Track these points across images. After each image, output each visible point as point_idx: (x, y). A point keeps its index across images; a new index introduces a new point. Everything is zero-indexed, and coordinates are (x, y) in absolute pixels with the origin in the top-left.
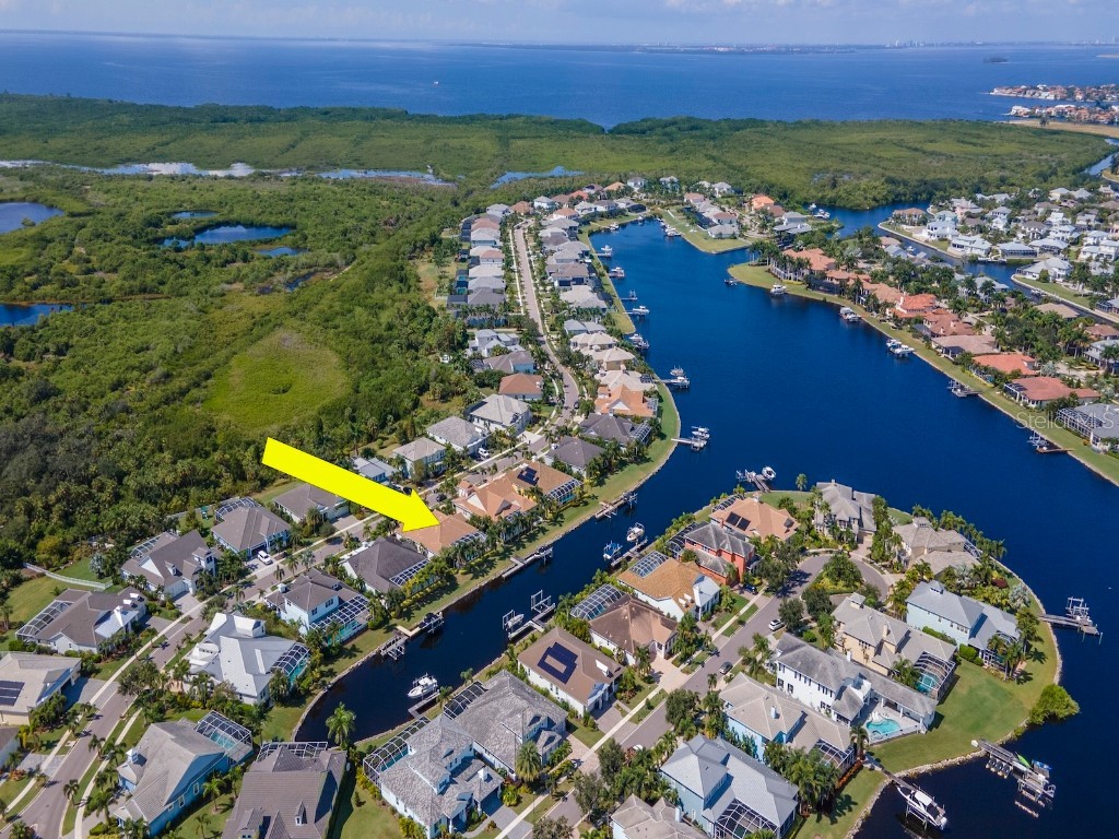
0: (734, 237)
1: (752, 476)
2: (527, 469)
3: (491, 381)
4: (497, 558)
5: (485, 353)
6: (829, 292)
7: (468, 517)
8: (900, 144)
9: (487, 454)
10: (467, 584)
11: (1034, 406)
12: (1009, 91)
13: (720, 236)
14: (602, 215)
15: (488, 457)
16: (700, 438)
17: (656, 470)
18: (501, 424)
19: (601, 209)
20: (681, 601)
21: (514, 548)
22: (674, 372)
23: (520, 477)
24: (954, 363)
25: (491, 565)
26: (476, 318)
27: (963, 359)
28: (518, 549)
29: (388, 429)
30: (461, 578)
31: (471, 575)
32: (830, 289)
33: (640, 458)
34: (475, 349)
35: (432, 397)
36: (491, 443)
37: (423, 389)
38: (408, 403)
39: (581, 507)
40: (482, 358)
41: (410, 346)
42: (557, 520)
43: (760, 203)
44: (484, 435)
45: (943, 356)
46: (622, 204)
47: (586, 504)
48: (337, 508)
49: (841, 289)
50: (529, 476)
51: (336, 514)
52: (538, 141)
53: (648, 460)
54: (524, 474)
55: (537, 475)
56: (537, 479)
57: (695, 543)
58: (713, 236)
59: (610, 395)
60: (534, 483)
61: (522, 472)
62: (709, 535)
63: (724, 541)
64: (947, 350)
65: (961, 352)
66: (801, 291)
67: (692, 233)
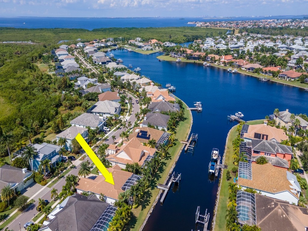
0: (152, 50)
1: (233, 117)
2: (141, 131)
3: (93, 97)
4: (150, 189)
5: (84, 87)
6: (195, 60)
7: (124, 167)
8: (177, 31)
9: (109, 129)
10: (141, 214)
11: (293, 80)
13: (147, 50)
14: (103, 47)
15: (110, 131)
16: (199, 106)
17: (192, 122)
18: (109, 114)
19: (103, 45)
20: (293, 191)
21: (156, 179)
22: (167, 85)
23: (138, 136)
24: (253, 72)
25: (149, 195)
26: (73, 76)
27: (257, 71)
28: (158, 179)
29: (44, 127)
30: (136, 211)
31: (140, 207)
32: (195, 58)
33: (182, 118)
34: (79, 86)
35: (64, 109)
36: (108, 124)
37: (59, 105)
38: (53, 112)
39: (174, 147)
40: (84, 89)
41: (44, 90)
42: (168, 156)
43: (153, 42)
44: (104, 120)
45: (247, 71)
46: (109, 44)
47: (175, 144)
48: (25, 182)
49: (199, 58)
50: (143, 135)
51: (25, 186)
52: (69, 33)
53: (186, 119)
54: (140, 134)
55: (148, 134)
56: (150, 135)
57: (260, 152)
58: (145, 50)
59: (153, 95)
60: (149, 138)
61: (139, 133)
62: (267, 146)
63: (276, 148)
64: (249, 69)
65: (254, 69)
66: (185, 60)
67: (137, 50)
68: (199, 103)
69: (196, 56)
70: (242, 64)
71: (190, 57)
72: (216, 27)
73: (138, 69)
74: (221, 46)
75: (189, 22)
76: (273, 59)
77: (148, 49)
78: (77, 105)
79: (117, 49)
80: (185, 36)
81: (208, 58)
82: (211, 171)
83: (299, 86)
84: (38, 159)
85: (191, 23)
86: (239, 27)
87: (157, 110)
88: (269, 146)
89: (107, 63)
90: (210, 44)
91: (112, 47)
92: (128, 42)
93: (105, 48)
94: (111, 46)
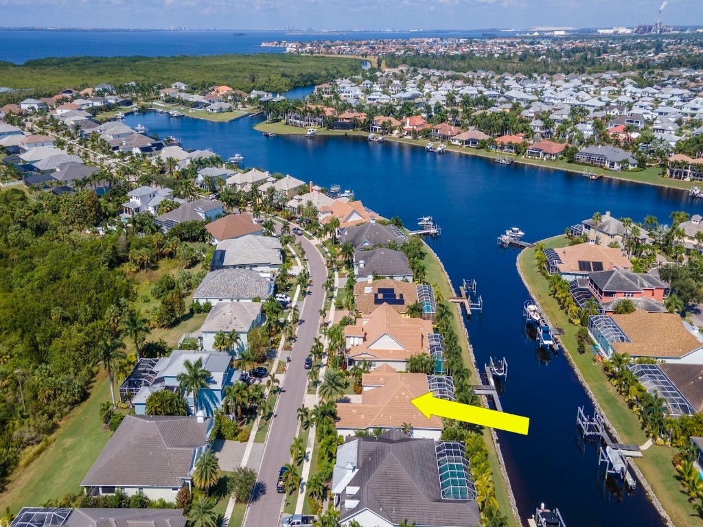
0: (230, 110)
1: (506, 239)
2: (380, 291)
3: (194, 233)
5: (152, 212)
6: (345, 129)
11: (554, 158)
12: (271, 44)
13: (221, 111)
15: (291, 302)
16: (429, 226)
18: (269, 264)
22: (333, 189)
23: (380, 301)
24: (477, 148)
27: (483, 145)
32: (345, 126)
34: (136, 210)
35: (135, 268)
37: (113, 262)
40: (154, 217)
43: (222, 91)
44: (271, 280)
45: (464, 147)
46: (111, 100)
49: (354, 124)
50: (388, 297)
54: (380, 296)
56: (401, 296)
57: (615, 293)
58: (215, 112)
59: (332, 213)
60: (401, 302)
61: (376, 295)
62: (625, 280)
63: (638, 281)
64: (467, 142)
65: (478, 140)
66: (324, 132)
67: (192, 112)
68: (427, 219)
69: (345, 120)
70: (449, 134)
71: (332, 123)
72: (331, 53)
73: (237, 157)
74: (378, 97)
75: (265, 42)
76: (506, 120)
77: (221, 109)
78: (163, 256)
79: (137, 111)
80: (284, 75)
81: (373, 125)
82: (546, 342)
83: (569, 168)
84: (212, 387)
85: (270, 45)
86: (379, 53)
87: (367, 244)
88: (628, 279)
89: (153, 148)
90: (353, 91)
91: (121, 107)
92: (158, 93)
93: (106, 111)
94: (119, 104)
